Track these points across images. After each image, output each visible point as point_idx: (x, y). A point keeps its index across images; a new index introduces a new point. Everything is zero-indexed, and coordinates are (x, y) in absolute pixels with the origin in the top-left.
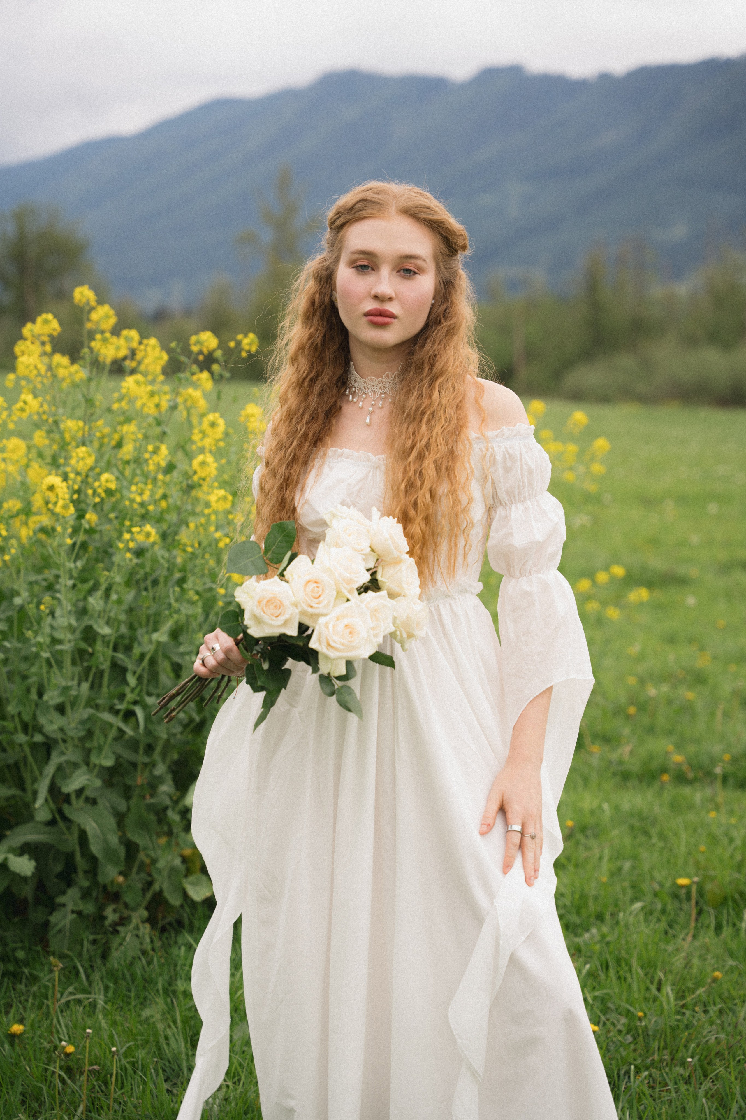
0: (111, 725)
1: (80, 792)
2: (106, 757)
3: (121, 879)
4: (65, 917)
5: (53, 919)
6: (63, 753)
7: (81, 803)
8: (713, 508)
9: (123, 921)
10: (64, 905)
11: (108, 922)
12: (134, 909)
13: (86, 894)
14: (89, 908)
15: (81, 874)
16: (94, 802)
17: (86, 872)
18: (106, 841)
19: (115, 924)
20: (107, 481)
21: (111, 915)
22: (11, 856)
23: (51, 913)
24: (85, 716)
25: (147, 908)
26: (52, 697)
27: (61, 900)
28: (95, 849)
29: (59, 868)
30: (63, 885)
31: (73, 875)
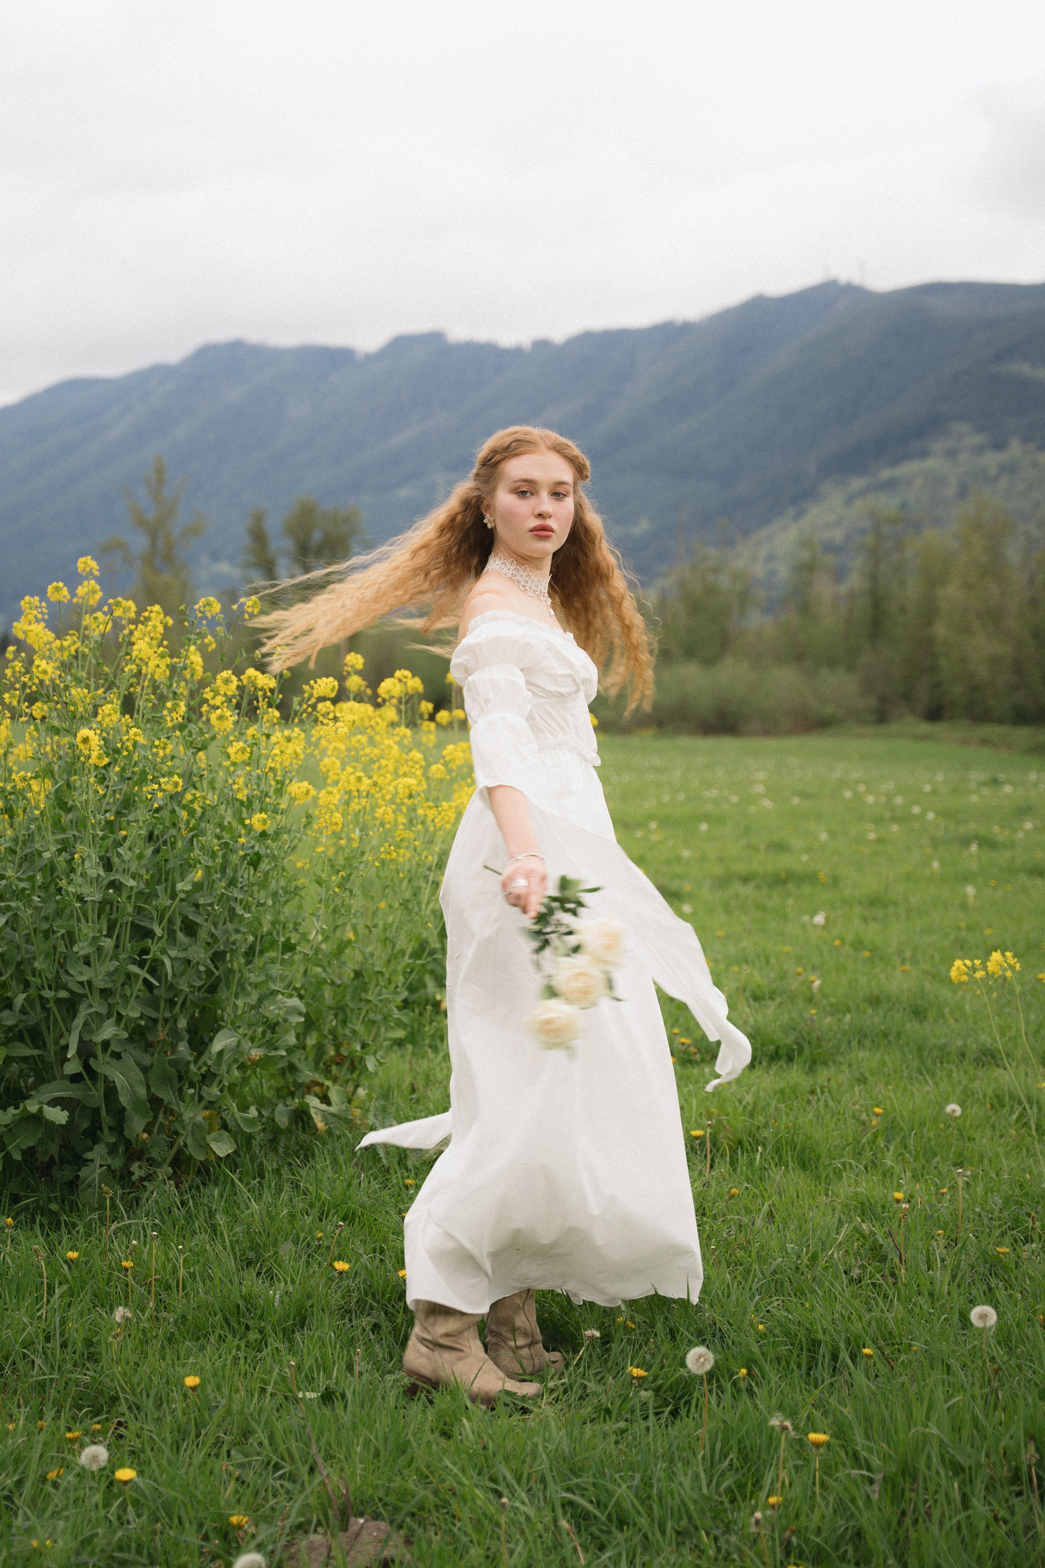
0: (137, 976)
1: (106, 1044)
2: (132, 1009)
3: (145, 1135)
4: (94, 1171)
5: (83, 1173)
6: (91, 1006)
7: (107, 1057)
8: (704, 827)
9: (149, 1178)
10: (92, 1161)
11: (135, 1178)
12: (159, 1165)
13: (112, 1150)
14: (117, 1163)
15: (106, 1130)
16: (117, 1056)
17: (110, 1129)
18: (134, 1092)
19: (142, 1179)
20: (135, 735)
21: (137, 1170)
22: (45, 1107)
23: (79, 1170)
24: (112, 969)
25: (171, 1165)
26: (82, 948)
27: (88, 1155)
28: (124, 1100)
29: (85, 1125)
30: (89, 1142)
31: (99, 1133)
